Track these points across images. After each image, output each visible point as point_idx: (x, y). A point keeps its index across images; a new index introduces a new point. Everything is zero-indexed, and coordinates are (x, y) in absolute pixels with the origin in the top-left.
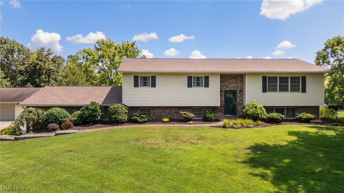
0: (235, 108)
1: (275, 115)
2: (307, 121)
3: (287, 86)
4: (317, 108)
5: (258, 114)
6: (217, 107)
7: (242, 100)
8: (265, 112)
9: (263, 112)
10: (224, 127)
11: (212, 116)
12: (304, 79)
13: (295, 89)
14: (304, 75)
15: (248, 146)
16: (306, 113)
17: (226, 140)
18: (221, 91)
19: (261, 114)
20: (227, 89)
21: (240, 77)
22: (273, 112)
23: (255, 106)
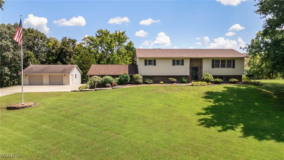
0: (197, 76)
1: (218, 80)
2: (234, 83)
3: (225, 65)
4: (241, 76)
5: (209, 79)
6: (188, 76)
7: (201, 72)
8: (213, 78)
9: (212, 78)
10: (192, 85)
11: (185, 80)
12: (234, 61)
13: (229, 66)
14: (234, 59)
15: (204, 92)
16: (234, 79)
17: (194, 90)
18: (190, 67)
19: (211, 79)
20: (193, 66)
21: (200, 60)
22: (217, 78)
23: (208, 75)
